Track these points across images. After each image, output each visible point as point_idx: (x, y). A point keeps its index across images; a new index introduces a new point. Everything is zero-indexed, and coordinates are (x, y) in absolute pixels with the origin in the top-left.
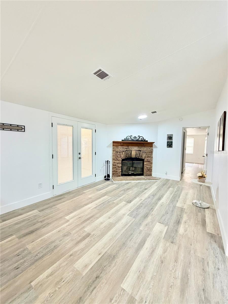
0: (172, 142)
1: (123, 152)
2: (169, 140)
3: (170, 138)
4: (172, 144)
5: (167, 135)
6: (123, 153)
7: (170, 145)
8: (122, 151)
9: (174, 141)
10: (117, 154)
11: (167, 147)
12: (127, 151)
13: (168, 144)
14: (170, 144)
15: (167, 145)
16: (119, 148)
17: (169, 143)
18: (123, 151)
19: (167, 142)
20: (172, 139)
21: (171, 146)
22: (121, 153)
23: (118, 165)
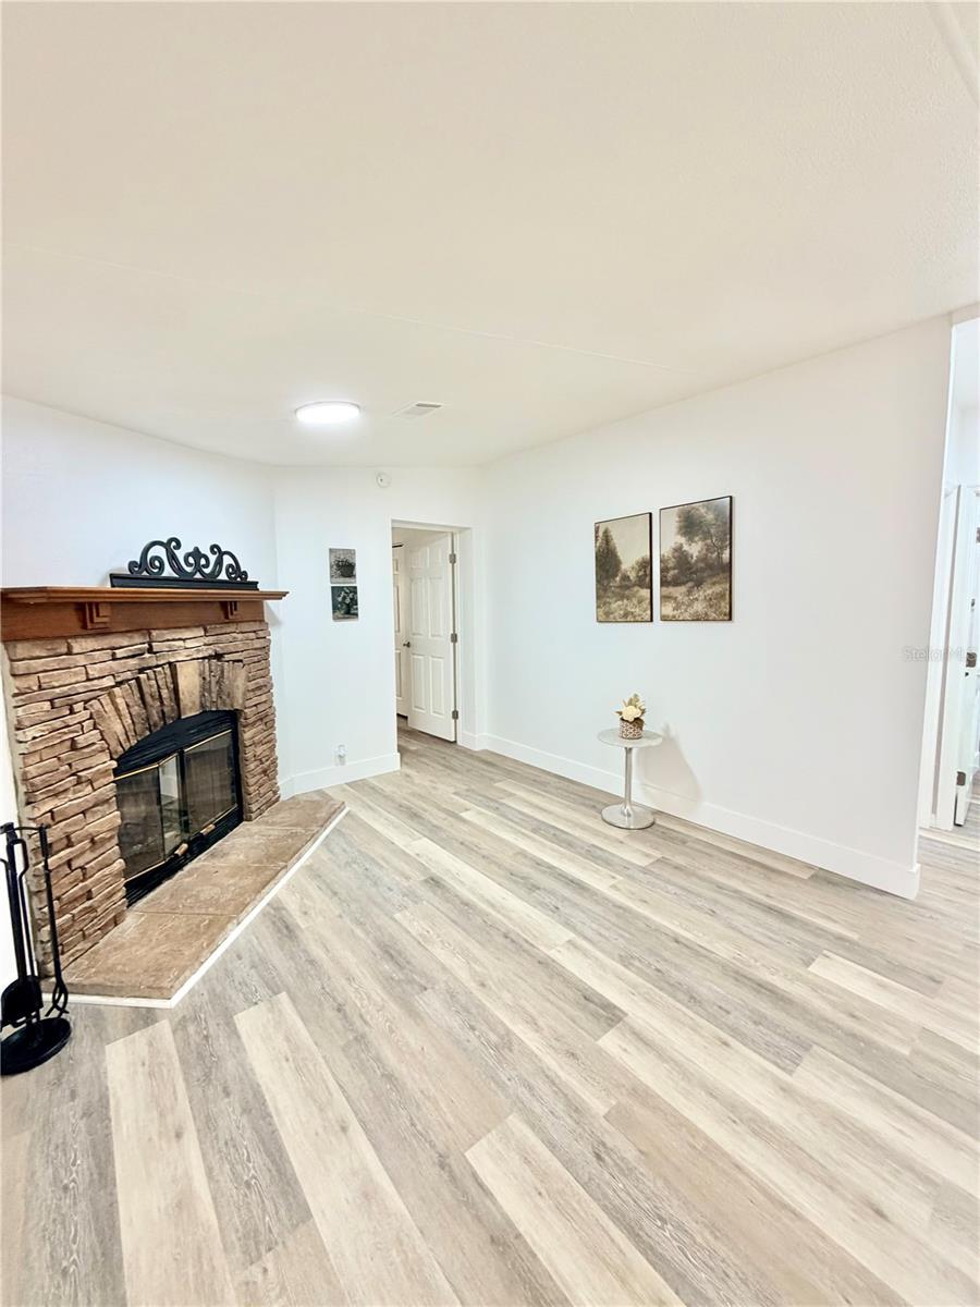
0: (354, 590)
1: (116, 690)
2: (342, 579)
3: (345, 568)
4: (354, 602)
5: (331, 551)
6: (119, 701)
7: (345, 605)
8: (109, 682)
9: (362, 581)
10: (70, 720)
11: (336, 618)
12: (141, 671)
13: (340, 599)
14: (348, 601)
15: (335, 608)
16: (81, 660)
17: (344, 598)
18: (119, 684)
19: (333, 588)
20: (354, 576)
21: (352, 612)
22: (105, 700)
23: (91, 828)
